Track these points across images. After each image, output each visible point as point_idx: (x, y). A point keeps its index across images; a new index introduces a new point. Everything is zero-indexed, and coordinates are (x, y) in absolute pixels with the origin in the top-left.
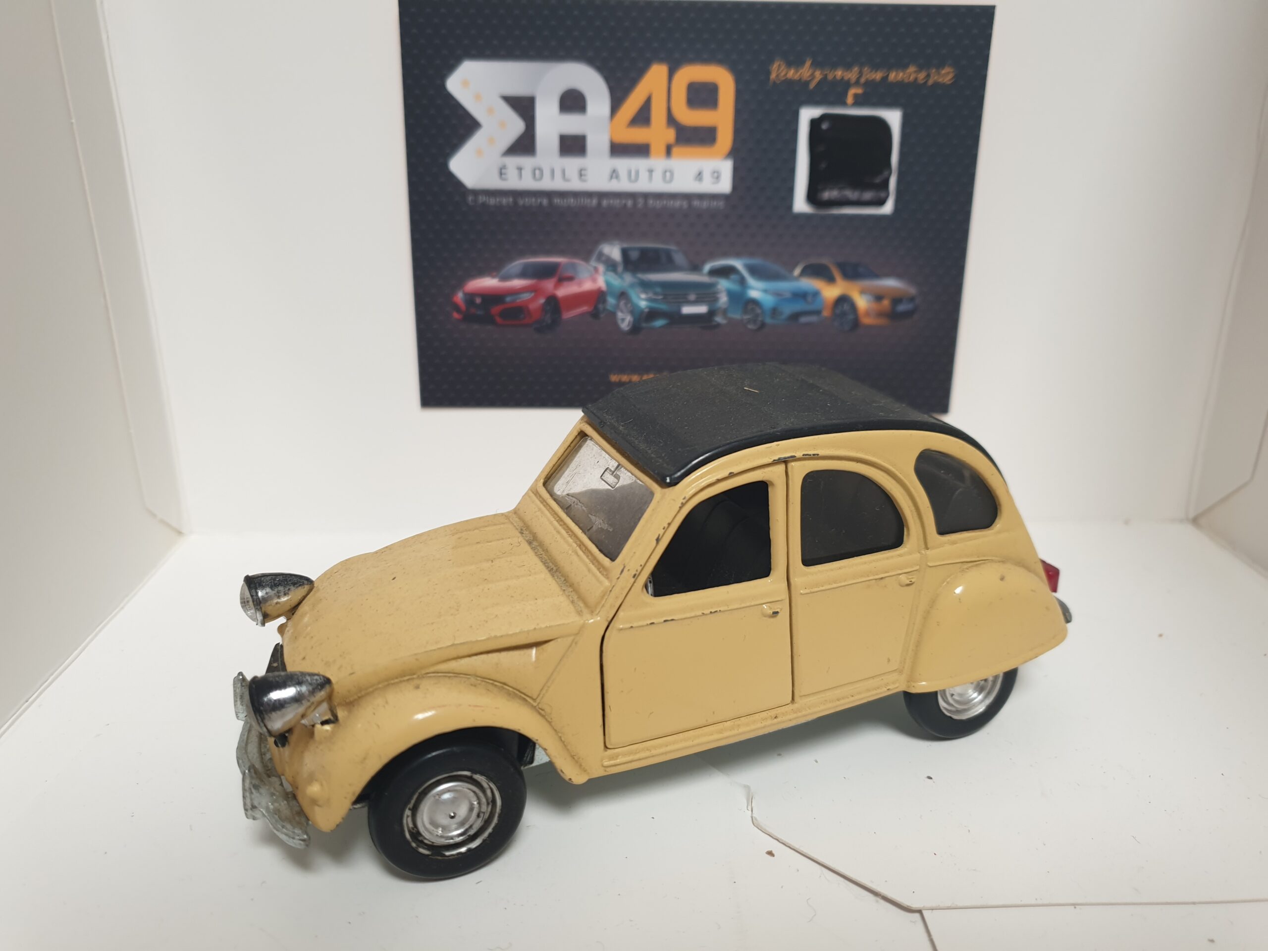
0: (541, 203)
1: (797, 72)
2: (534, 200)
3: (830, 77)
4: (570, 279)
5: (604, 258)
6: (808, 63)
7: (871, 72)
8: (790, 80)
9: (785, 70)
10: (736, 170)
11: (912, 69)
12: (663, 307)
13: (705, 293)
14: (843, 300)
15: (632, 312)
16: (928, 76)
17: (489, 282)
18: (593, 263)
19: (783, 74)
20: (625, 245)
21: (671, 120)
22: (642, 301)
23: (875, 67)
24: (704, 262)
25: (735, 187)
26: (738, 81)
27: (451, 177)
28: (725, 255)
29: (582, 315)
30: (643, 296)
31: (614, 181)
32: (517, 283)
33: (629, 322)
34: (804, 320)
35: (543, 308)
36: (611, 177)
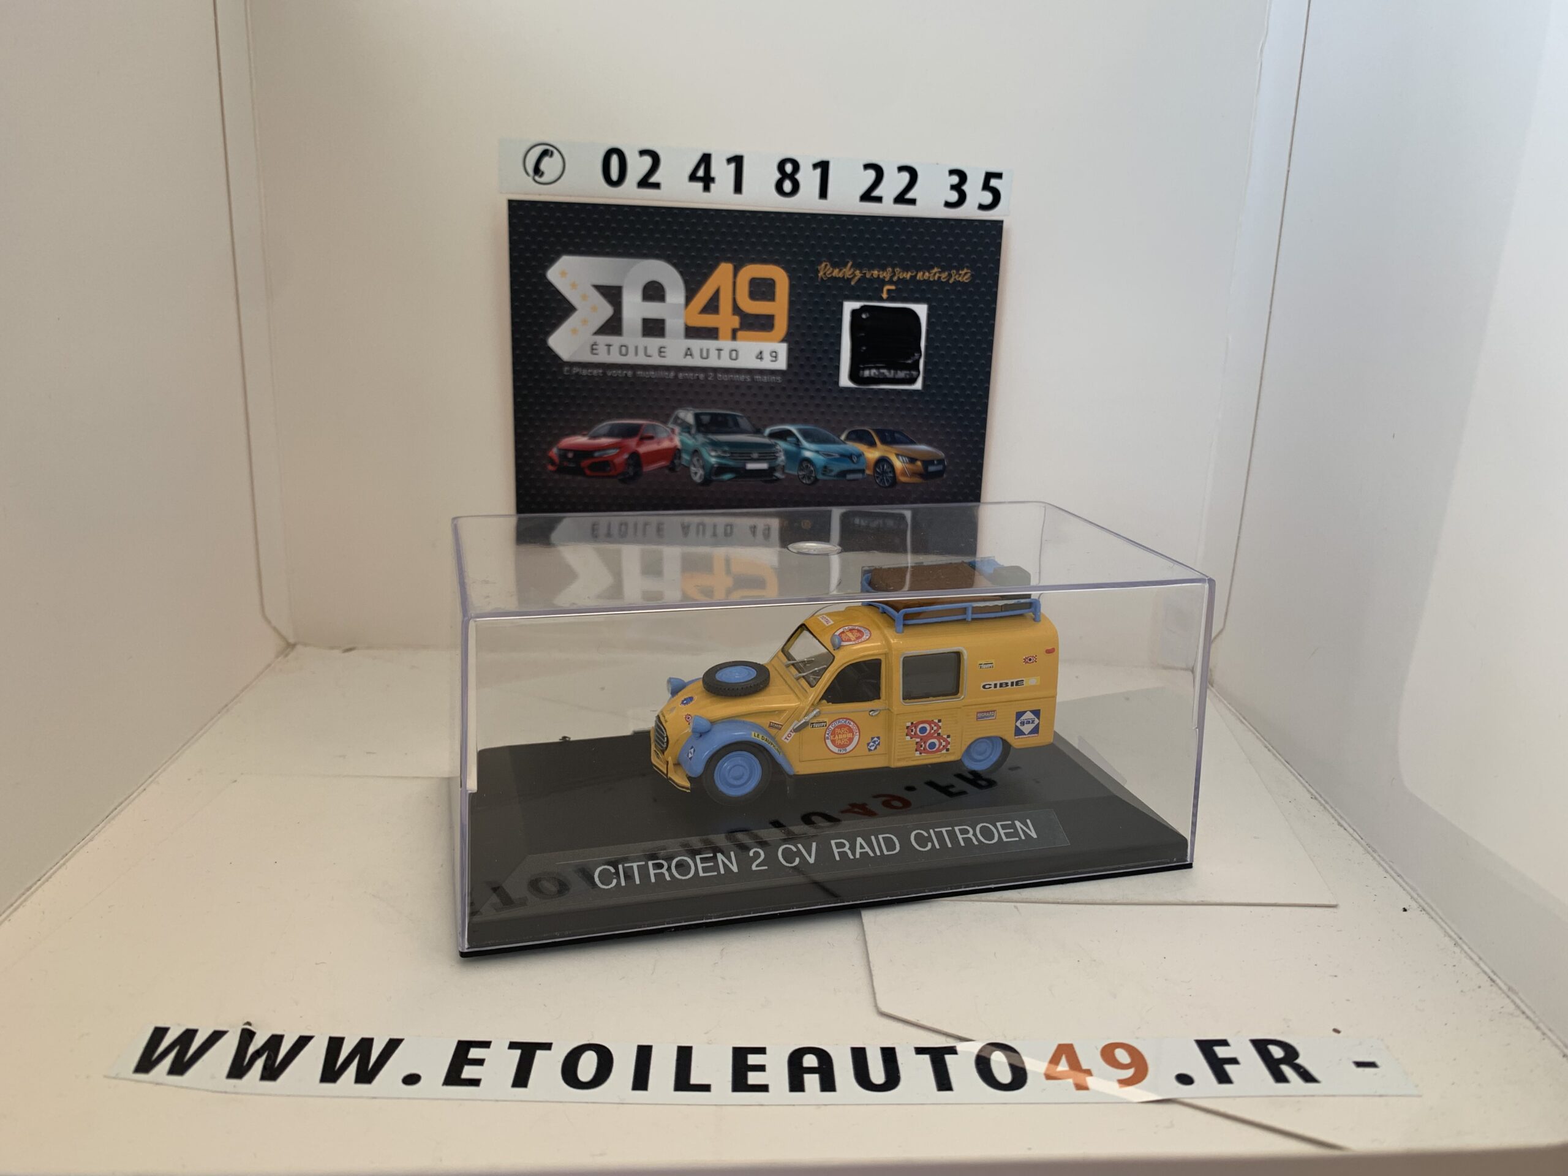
0: (626, 374)
1: (840, 270)
2: (620, 372)
3: (868, 276)
4: (651, 438)
5: (679, 421)
6: (850, 264)
7: (903, 272)
8: (835, 277)
9: (831, 269)
10: (790, 351)
11: (936, 270)
12: (731, 463)
13: (766, 452)
14: (883, 461)
15: (703, 467)
16: (950, 275)
17: (580, 440)
18: (670, 425)
19: (828, 272)
20: (698, 411)
21: (737, 310)
22: (712, 458)
23: (906, 269)
24: (765, 427)
25: (789, 365)
26: (790, 278)
27: (550, 350)
28: (783, 421)
29: (661, 468)
30: (713, 454)
31: (689, 357)
32: (605, 441)
33: (701, 475)
34: (850, 477)
35: (627, 462)
36: (686, 355)
